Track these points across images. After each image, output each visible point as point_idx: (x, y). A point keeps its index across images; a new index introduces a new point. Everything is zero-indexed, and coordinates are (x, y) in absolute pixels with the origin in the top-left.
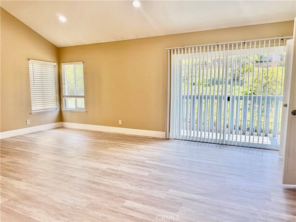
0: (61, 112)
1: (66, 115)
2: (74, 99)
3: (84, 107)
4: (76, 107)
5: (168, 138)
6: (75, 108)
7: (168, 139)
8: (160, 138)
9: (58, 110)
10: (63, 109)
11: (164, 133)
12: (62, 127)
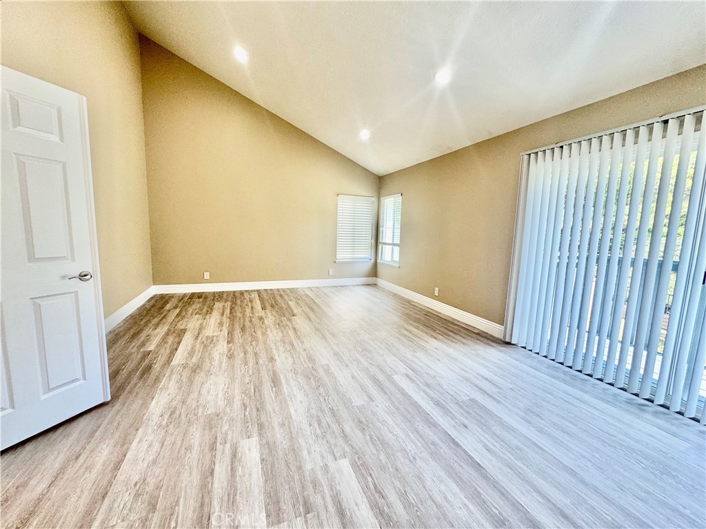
0: (375, 264)
1: (380, 270)
2: (391, 247)
3: (398, 260)
4: (392, 260)
5: (507, 340)
6: (390, 260)
7: (509, 343)
8: (494, 337)
9: (373, 260)
10: (379, 261)
11: (502, 328)
12: (375, 285)
